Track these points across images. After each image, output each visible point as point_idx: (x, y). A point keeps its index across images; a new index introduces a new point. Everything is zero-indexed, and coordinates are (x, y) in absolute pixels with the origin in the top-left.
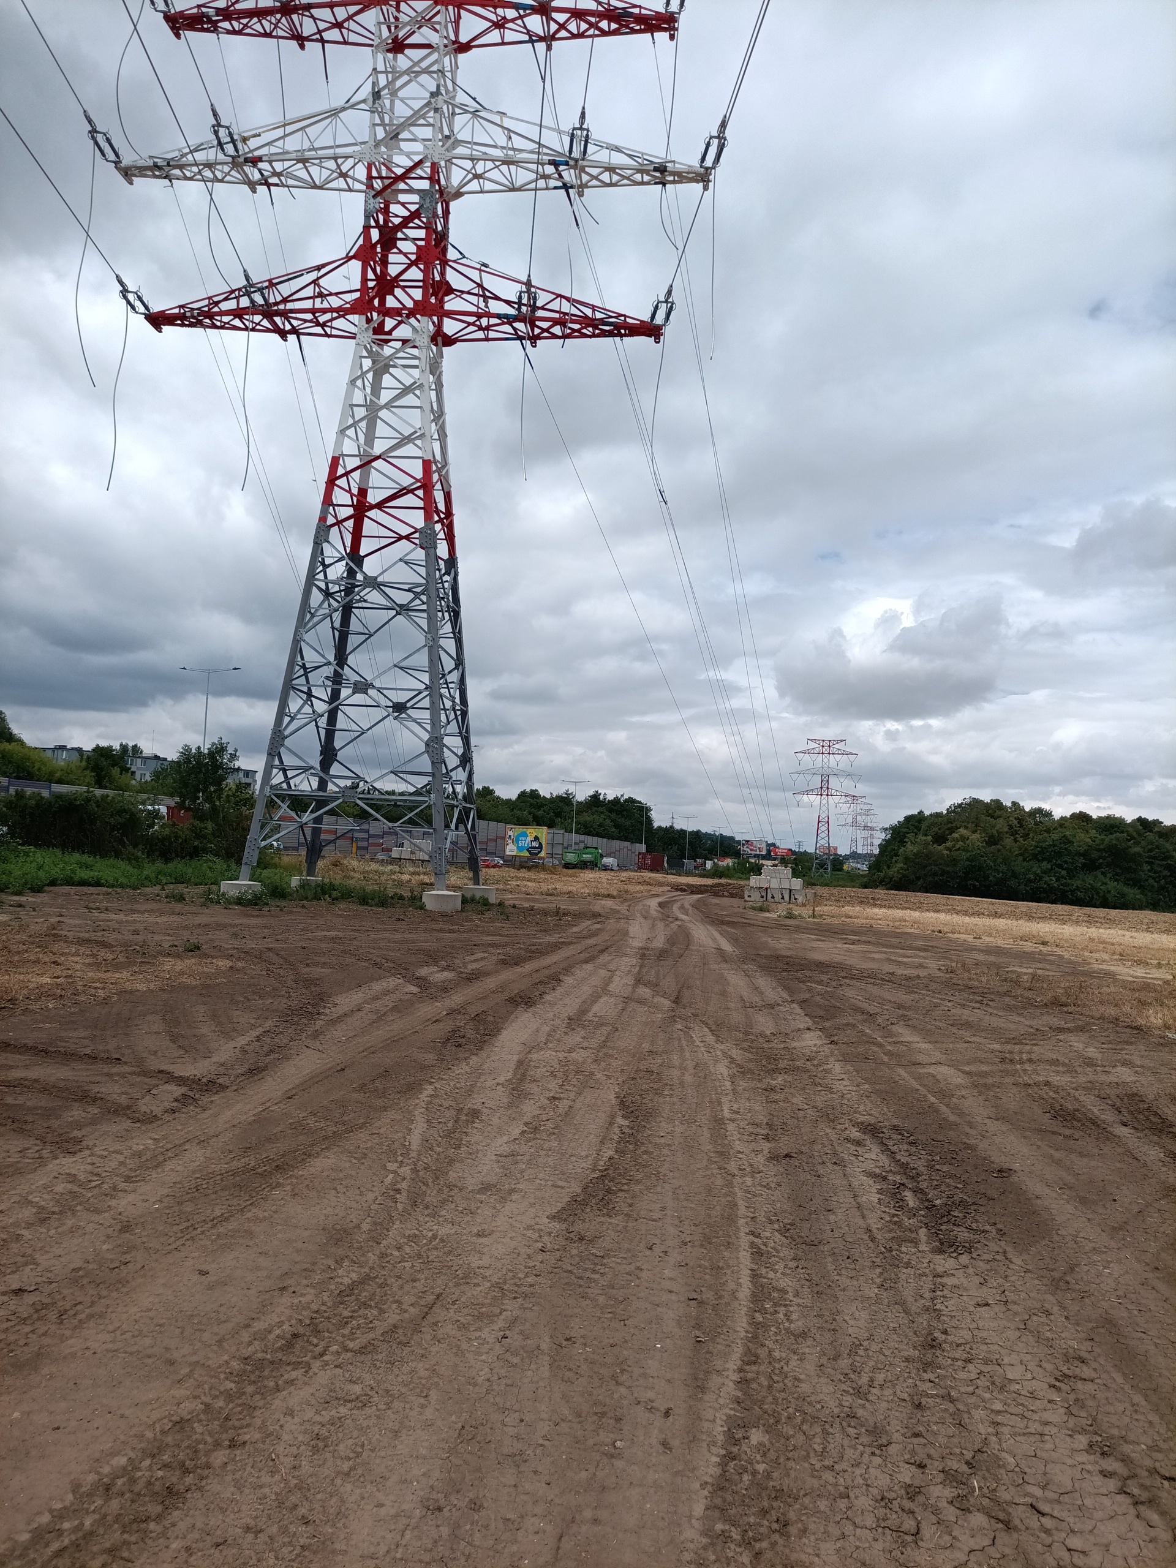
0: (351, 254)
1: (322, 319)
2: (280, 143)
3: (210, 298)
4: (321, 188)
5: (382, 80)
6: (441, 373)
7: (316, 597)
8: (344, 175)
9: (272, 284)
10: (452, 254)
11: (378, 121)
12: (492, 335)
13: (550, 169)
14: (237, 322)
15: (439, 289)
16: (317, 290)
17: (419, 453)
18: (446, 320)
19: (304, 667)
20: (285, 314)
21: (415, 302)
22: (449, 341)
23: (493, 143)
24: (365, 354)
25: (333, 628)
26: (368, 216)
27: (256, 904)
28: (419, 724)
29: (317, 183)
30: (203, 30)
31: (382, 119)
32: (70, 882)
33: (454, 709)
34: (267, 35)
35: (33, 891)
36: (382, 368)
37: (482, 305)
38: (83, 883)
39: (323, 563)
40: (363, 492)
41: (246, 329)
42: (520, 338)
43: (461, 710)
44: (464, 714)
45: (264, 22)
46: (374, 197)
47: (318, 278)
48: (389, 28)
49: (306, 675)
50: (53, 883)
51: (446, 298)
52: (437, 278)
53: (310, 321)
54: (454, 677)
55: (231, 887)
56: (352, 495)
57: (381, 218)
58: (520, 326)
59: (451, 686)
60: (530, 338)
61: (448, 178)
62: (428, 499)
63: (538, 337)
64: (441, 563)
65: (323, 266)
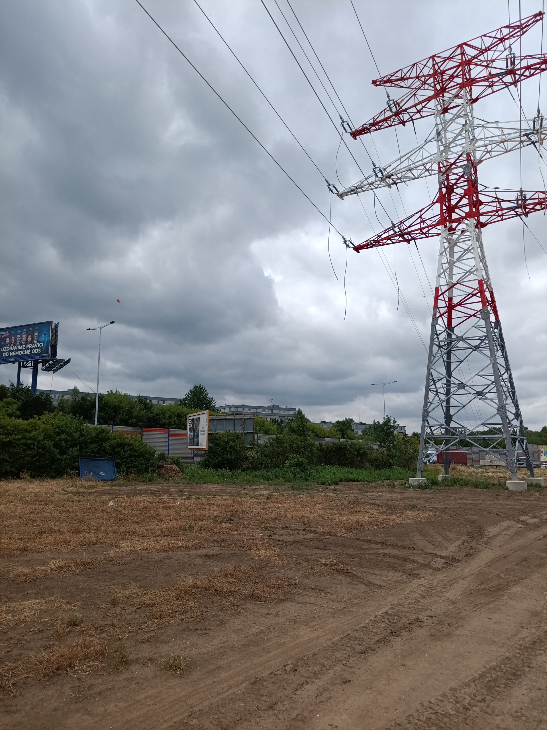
0: (435, 201)
1: (424, 231)
2: (399, 167)
3: (377, 235)
4: (418, 178)
5: (440, 127)
6: (482, 240)
7: (435, 348)
8: (427, 170)
9: (402, 223)
10: (480, 188)
11: (440, 144)
12: (504, 217)
13: (525, 138)
14: (389, 241)
15: (476, 204)
16: (421, 220)
17: (476, 277)
18: (481, 217)
19: (433, 380)
20: (409, 233)
21: (466, 213)
22: (484, 225)
23: (494, 135)
24: (445, 241)
25: (444, 361)
26: (440, 184)
27: (427, 488)
28: (491, 400)
29: (416, 176)
30: (365, 133)
31: (442, 142)
32: (347, 480)
33: (509, 392)
34: (390, 126)
35: (335, 484)
36: (453, 244)
37: (498, 205)
38: (351, 480)
39: (436, 334)
40: (450, 299)
41: (393, 243)
42: (519, 215)
43: (512, 391)
44: (514, 393)
45: (388, 122)
46: (442, 175)
47: (421, 215)
48: (441, 105)
49: (435, 384)
50: (341, 481)
51: (480, 207)
52: (475, 199)
53: (419, 233)
54: (506, 376)
55: (413, 480)
56: (446, 302)
57: (446, 182)
58: (519, 210)
59: (505, 380)
60: (524, 214)
61: (474, 157)
62: (483, 297)
63: (529, 212)
64: (493, 324)
65: (423, 209)
